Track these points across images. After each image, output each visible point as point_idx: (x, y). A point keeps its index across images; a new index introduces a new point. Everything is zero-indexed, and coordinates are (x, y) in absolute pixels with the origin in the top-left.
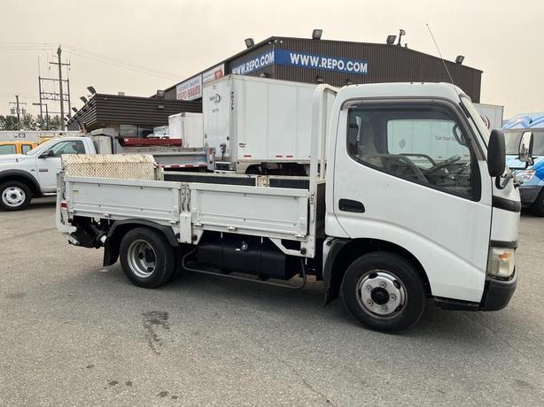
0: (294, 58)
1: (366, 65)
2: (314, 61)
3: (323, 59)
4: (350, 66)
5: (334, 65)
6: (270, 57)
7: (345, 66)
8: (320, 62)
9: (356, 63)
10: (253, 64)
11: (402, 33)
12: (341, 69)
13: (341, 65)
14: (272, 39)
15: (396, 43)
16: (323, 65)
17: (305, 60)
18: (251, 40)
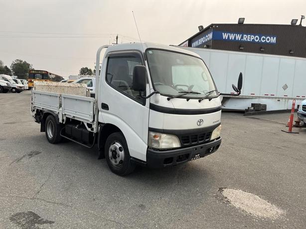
0: (225, 36)
1: (275, 38)
2: (238, 37)
3: (245, 35)
4: (263, 39)
5: (252, 39)
6: (210, 36)
7: (260, 39)
8: (242, 37)
9: (268, 37)
10: (202, 40)
11: (303, 17)
12: (257, 41)
13: (257, 39)
14: (212, 25)
15: (298, 24)
16: (245, 39)
17: (232, 37)
18: (202, 27)
